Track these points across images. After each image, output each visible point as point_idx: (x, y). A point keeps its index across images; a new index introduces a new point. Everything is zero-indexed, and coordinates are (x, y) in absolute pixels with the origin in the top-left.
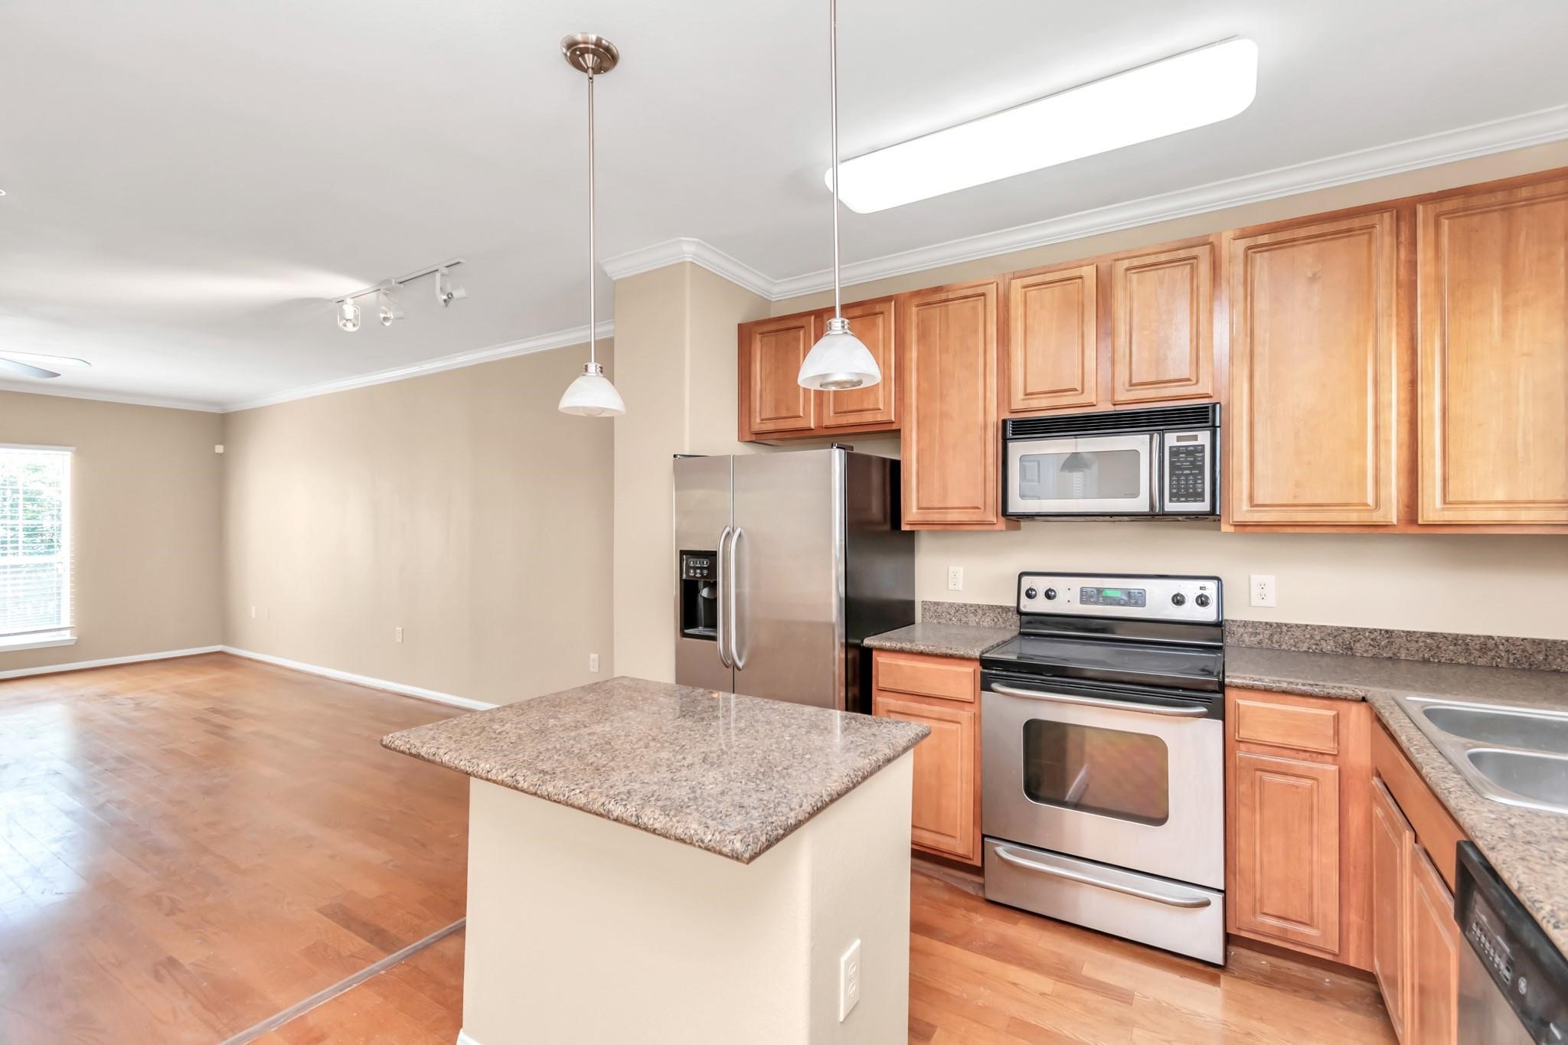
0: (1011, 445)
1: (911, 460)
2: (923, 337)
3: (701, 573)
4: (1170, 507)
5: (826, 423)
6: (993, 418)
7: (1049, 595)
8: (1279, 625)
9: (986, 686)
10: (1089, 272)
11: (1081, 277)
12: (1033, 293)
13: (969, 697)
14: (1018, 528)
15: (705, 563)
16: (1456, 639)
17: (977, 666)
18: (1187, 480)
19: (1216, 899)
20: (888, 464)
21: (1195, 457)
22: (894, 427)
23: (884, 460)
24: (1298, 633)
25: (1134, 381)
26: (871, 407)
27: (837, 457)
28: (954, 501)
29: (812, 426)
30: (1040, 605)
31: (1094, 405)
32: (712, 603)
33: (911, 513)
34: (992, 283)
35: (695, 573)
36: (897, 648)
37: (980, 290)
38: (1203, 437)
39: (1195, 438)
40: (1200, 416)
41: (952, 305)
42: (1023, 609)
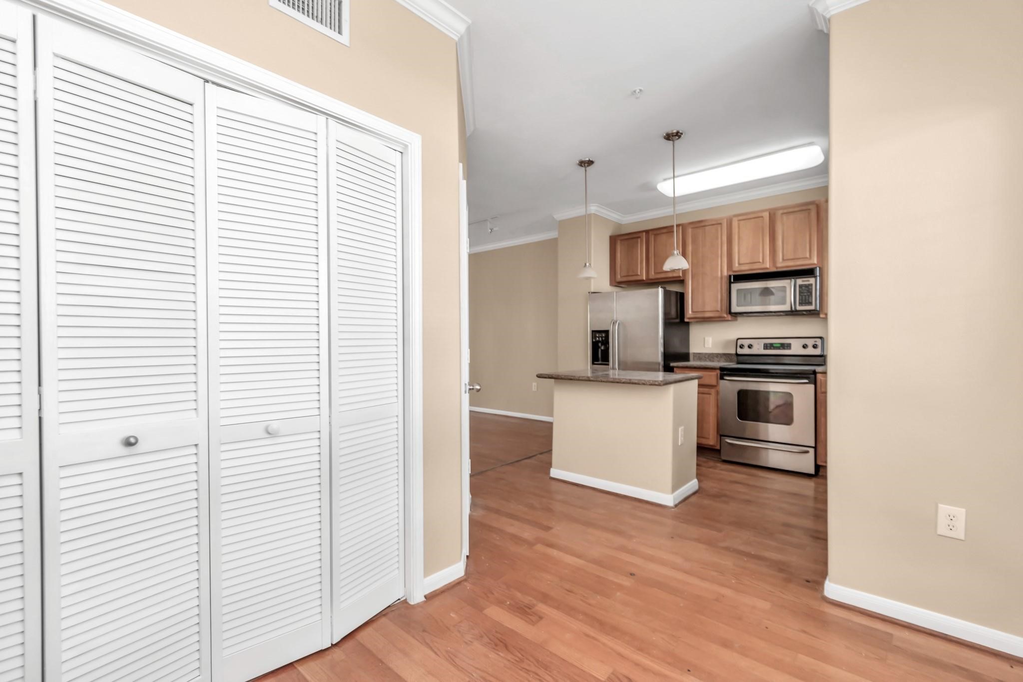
0: (733, 285)
1: (689, 292)
2: (694, 241)
3: (602, 339)
4: (799, 308)
5: (651, 277)
6: (725, 273)
7: (750, 347)
9: (722, 378)
10: (766, 215)
11: (762, 217)
12: (742, 222)
13: (714, 382)
14: (736, 320)
15: (603, 335)
17: (718, 372)
18: (805, 297)
19: (812, 451)
20: (679, 294)
21: (809, 288)
22: (681, 279)
23: (677, 293)
25: (785, 258)
27: (660, 291)
28: (708, 308)
29: (644, 279)
30: (746, 351)
31: (768, 269)
32: (607, 350)
33: (689, 312)
34: (725, 219)
35: (599, 339)
36: (685, 366)
37: (719, 222)
38: (812, 281)
39: (808, 281)
40: (809, 272)
41: (707, 228)
42: (738, 353)
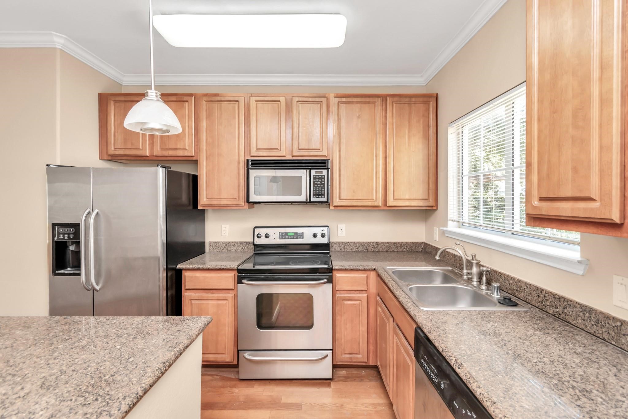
0: (251, 171)
1: (203, 175)
2: (209, 117)
3: (69, 237)
4: (313, 199)
5: (156, 154)
6: (243, 158)
7: (267, 236)
8: (347, 243)
9: (240, 281)
10: (283, 100)
11: (279, 101)
12: (260, 104)
13: (232, 287)
14: (253, 207)
15: (71, 230)
16: (395, 244)
17: (235, 273)
18: (319, 189)
19: (330, 353)
20: (191, 177)
21: (322, 180)
22: (194, 159)
23: (189, 174)
24: (352, 245)
25: (300, 148)
26: (182, 148)
27: (161, 172)
28: (224, 195)
29: (148, 154)
30: (263, 241)
31: (285, 156)
32: (77, 253)
33: (203, 200)
34: (242, 97)
35: (64, 237)
36: (196, 268)
37: (236, 99)
38: (324, 172)
39: (322, 172)
40: (322, 164)
41: (223, 104)
42: (255, 243)
